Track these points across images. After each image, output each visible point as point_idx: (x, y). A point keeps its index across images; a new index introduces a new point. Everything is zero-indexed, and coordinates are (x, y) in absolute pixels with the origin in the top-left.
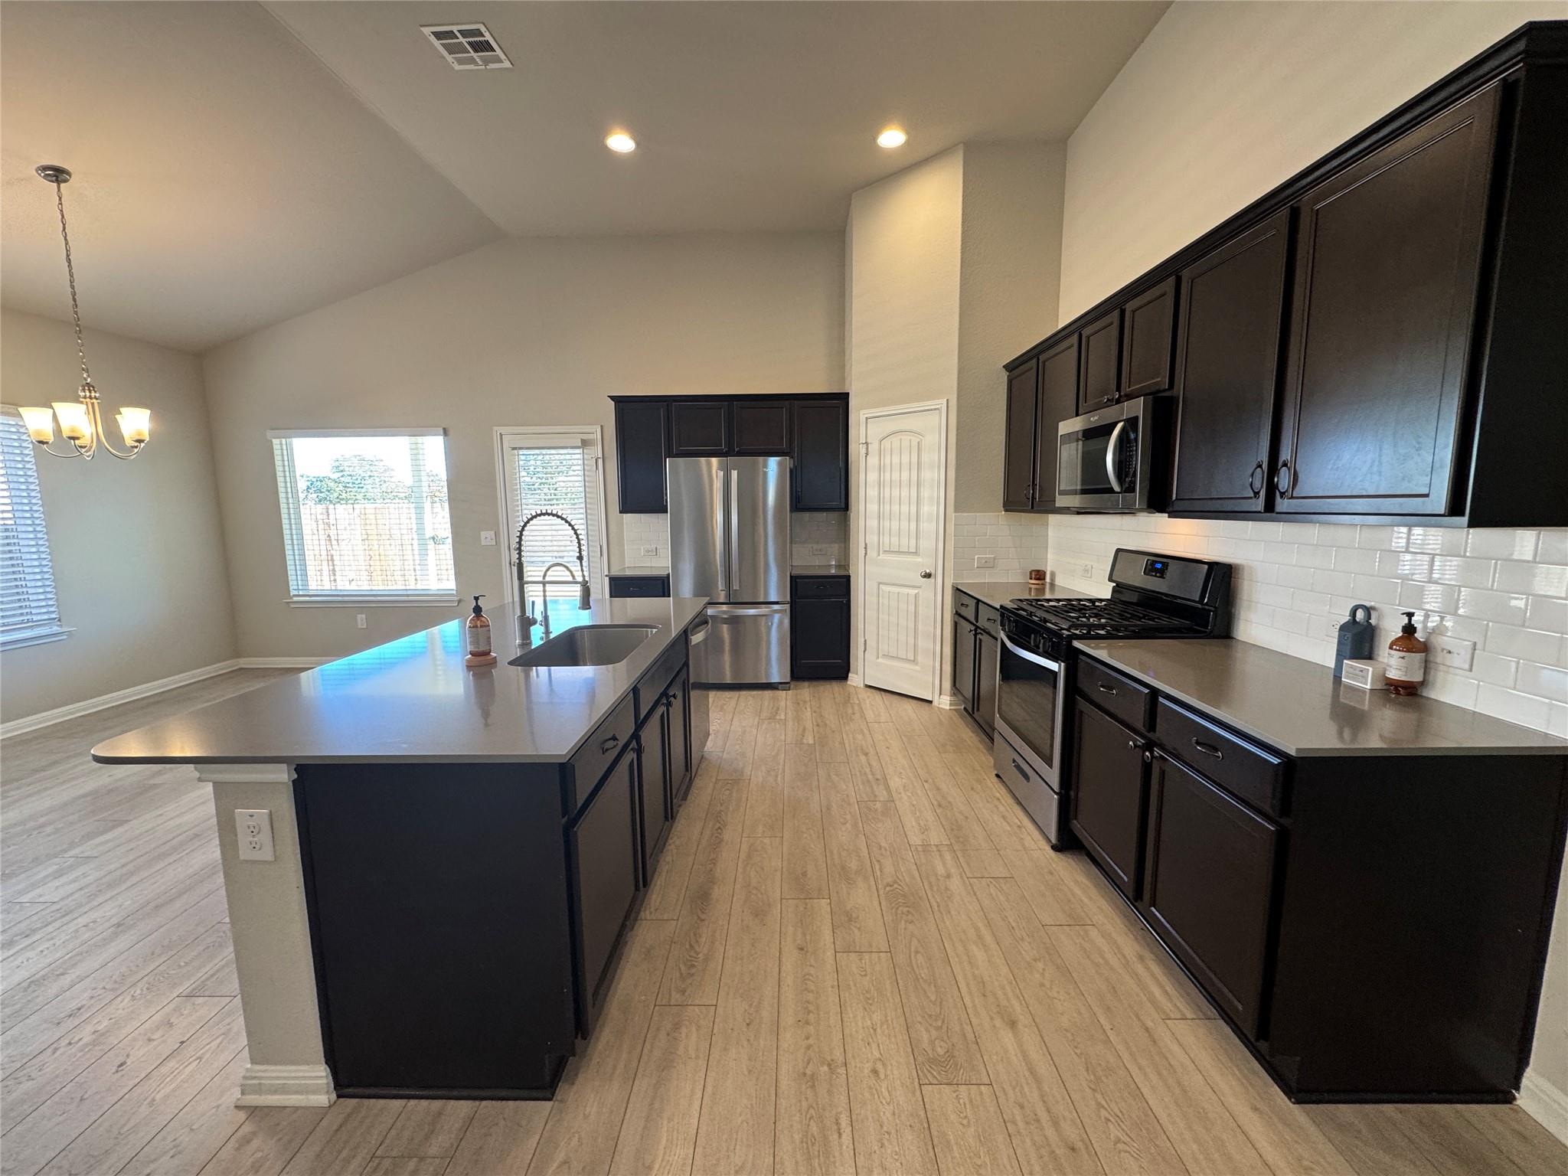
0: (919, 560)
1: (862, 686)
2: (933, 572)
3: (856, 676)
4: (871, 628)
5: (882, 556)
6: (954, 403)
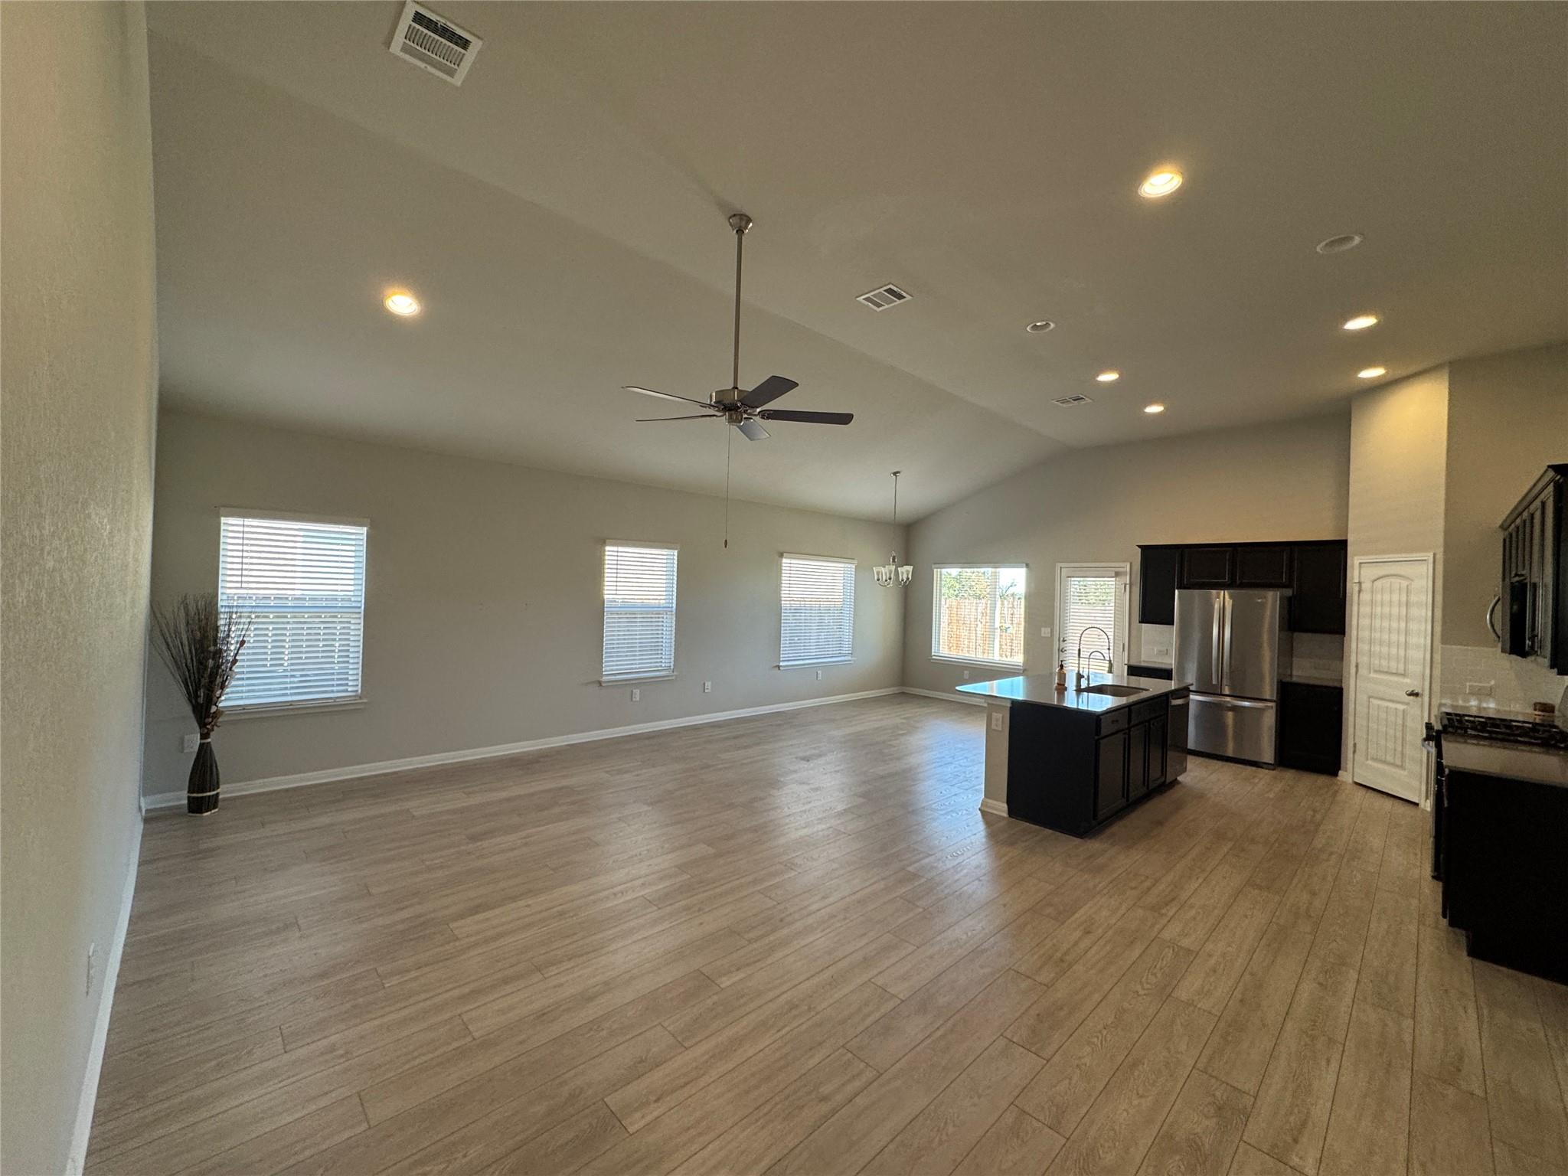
0: (1407, 680)
1: (1351, 781)
2: (1420, 692)
3: (1345, 773)
4: (1361, 733)
5: (1373, 675)
6: (1440, 556)
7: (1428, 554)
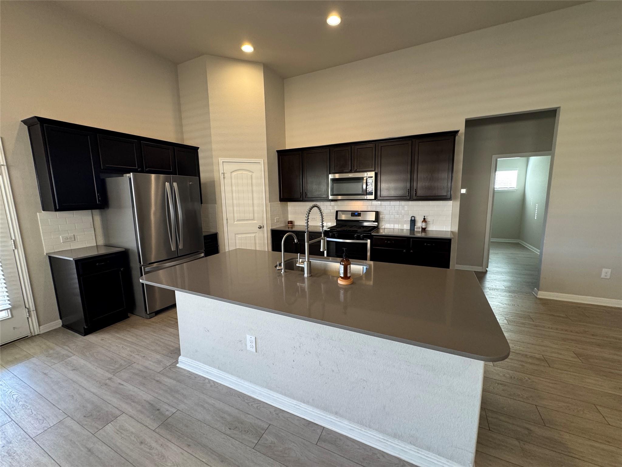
0: (255, 222)
2: (262, 226)
5: (236, 223)
6: (266, 161)
7: (261, 160)
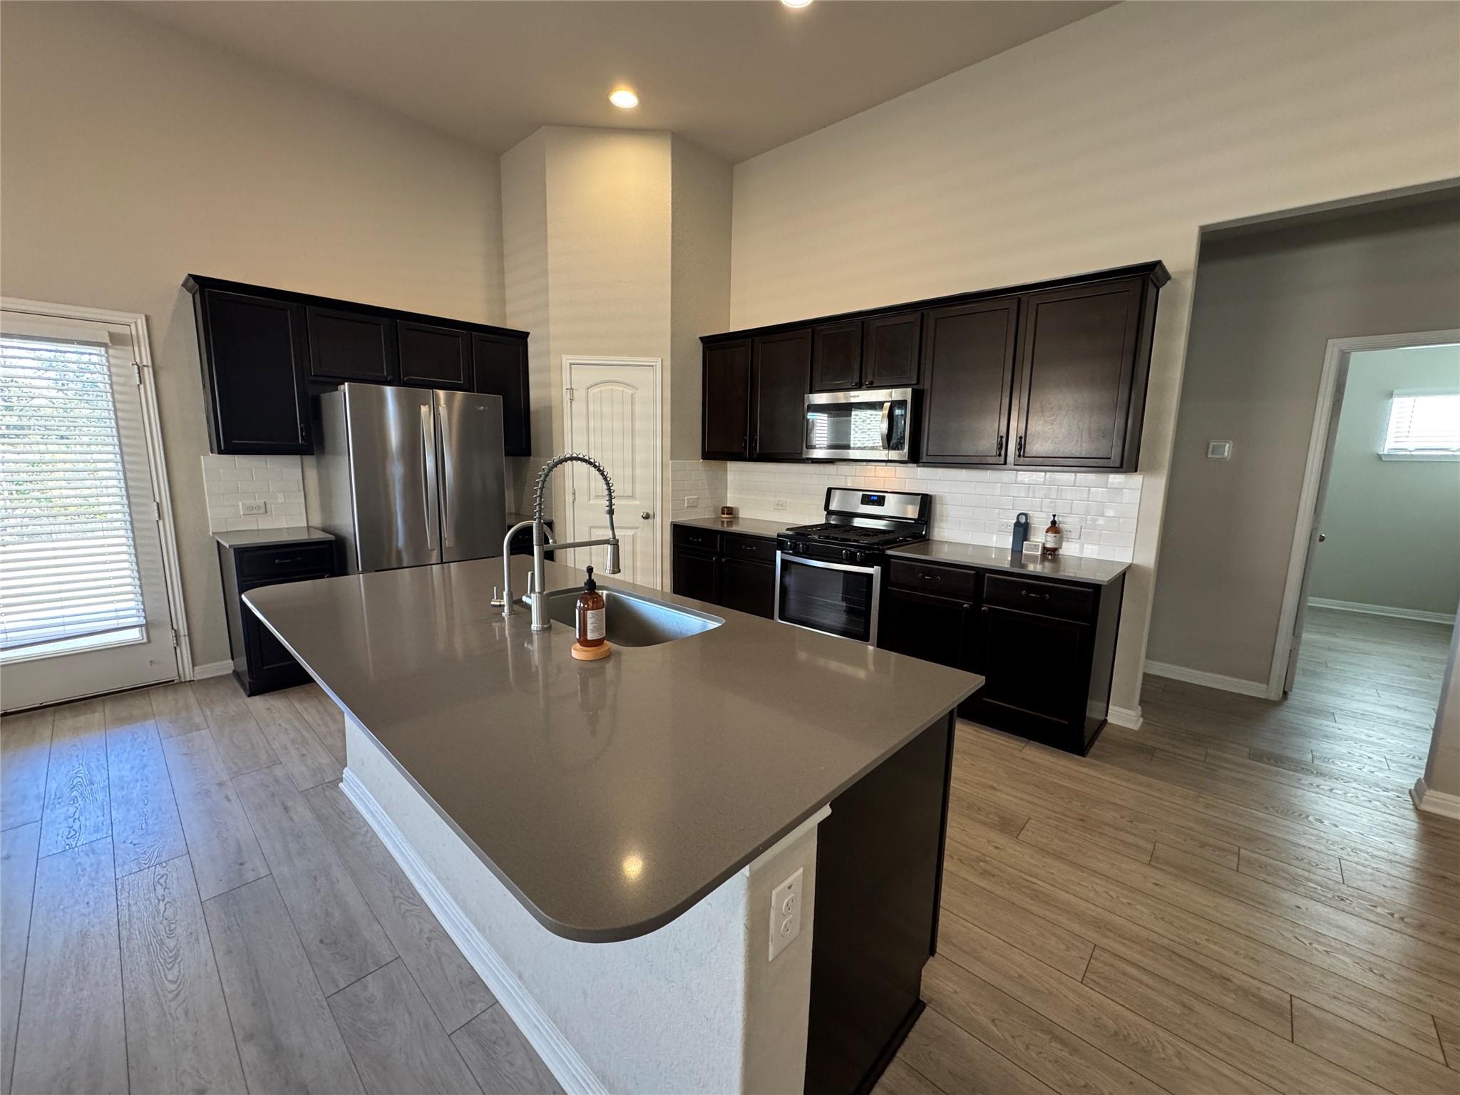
0: (636, 503)
2: (651, 513)
6: (668, 363)
7: (655, 359)
